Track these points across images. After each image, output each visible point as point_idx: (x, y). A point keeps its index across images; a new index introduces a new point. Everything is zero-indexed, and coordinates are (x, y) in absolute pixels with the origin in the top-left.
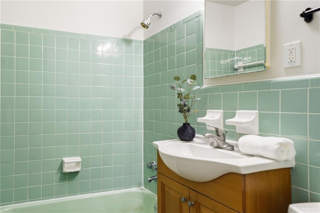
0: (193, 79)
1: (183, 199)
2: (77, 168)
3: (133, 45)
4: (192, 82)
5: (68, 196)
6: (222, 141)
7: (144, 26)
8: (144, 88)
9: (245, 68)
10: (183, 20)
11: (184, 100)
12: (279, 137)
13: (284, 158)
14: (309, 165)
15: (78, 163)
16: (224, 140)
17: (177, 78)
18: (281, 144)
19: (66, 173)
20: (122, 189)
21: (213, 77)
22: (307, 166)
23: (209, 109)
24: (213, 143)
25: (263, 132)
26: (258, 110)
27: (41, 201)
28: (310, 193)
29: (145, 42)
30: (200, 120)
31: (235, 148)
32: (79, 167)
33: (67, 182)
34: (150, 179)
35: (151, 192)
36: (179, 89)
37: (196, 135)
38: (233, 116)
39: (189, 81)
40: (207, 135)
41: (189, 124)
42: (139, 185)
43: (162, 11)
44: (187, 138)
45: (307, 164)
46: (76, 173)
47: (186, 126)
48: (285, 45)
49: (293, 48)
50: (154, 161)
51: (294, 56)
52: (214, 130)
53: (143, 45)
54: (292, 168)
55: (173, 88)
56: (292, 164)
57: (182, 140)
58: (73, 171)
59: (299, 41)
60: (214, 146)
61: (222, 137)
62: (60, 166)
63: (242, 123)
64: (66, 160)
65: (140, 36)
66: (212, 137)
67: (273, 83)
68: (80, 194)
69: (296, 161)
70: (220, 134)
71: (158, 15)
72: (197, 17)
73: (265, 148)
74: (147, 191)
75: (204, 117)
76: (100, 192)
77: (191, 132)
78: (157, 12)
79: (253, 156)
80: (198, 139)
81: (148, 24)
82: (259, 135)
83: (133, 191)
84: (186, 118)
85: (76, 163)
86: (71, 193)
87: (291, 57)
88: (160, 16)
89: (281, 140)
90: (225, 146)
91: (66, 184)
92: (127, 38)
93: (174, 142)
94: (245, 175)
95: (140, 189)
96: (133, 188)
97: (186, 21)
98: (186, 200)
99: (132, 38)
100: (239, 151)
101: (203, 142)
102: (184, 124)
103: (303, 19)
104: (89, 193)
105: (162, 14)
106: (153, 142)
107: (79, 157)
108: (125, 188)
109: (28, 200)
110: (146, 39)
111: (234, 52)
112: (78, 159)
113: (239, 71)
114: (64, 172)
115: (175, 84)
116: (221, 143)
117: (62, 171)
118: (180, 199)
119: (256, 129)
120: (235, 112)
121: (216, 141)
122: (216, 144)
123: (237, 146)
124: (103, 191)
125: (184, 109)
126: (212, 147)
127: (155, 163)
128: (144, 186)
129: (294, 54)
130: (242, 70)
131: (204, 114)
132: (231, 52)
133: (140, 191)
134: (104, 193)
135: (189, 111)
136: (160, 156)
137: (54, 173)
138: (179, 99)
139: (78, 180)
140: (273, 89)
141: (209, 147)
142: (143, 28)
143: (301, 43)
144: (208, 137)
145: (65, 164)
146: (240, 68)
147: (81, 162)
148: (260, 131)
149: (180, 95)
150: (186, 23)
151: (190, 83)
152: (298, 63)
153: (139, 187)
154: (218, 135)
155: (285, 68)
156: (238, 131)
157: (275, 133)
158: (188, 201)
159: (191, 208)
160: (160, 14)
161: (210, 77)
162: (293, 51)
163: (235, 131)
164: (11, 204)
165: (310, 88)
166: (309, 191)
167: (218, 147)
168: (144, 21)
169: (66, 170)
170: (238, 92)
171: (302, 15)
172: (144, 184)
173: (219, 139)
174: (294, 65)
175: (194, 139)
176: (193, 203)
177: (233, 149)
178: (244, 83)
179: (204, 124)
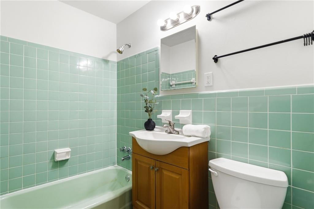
0: (155, 91)
1: (151, 168)
2: (67, 156)
3: (110, 64)
4: (154, 92)
5: (59, 179)
6: (173, 128)
7: (119, 52)
8: (117, 96)
9: (176, 85)
10: (146, 52)
11: (149, 104)
12: (202, 124)
13: (206, 136)
14: (216, 139)
15: (67, 153)
16: (173, 129)
17: (145, 90)
18: (205, 128)
19: (57, 162)
20: (102, 168)
21: (166, 90)
22: (215, 139)
23: (164, 110)
24: (167, 130)
25: (194, 123)
26: (192, 110)
27: (36, 187)
28: (217, 153)
29: (118, 63)
30: (158, 116)
31: (180, 133)
32: (69, 156)
33: (58, 169)
34: (123, 158)
35: (122, 168)
36: (146, 97)
37: (156, 126)
38: (178, 113)
39: (152, 92)
40: (165, 125)
41: (151, 119)
42: (114, 164)
43: (131, 43)
44: (151, 129)
45: (215, 138)
46: (67, 160)
47: (150, 121)
48: (205, 74)
49: (209, 75)
50: (125, 146)
51: (209, 80)
52: (168, 122)
53: (116, 65)
54: (209, 141)
55: (142, 96)
56: (209, 140)
57: (147, 130)
58: (64, 159)
59: (212, 72)
60: (168, 132)
61: (172, 126)
62: (52, 156)
63: (184, 118)
64: (58, 151)
65: (114, 58)
66: (167, 127)
67: (200, 95)
68: (69, 177)
69: (210, 137)
70: (171, 125)
71: (129, 45)
72: (156, 51)
73: (197, 131)
74: (120, 168)
75: (161, 114)
76: (86, 172)
77: (153, 124)
78: (128, 44)
79: (190, 136)
80: (157, 129)
81: (122, 50)
82: (192, 124)
83: (110, 168)
84: (149, 115)
85: (65, 153)
86: (61, 177)
87: (208, 81)
88: (130, 46)
89: (205, 126)
90: (174, 132)
91: (58, 170)
92: (106, 59)
93: (143, 132)
94: (189, 147)
95: (115, 167)
96: (110, 167)
97: (149, 52)
98: (153, 168)
99: (109, 59)
100: (182, 134)
101: (160, 130)
102: (148, 119)
103: (213, 60)
104: (77, 175)
105: (131, 45)
106: (130, 133)
107: (69, 148)
108: (103, 168)
109: (23, 188)
110: (119, 61)
111: (170, 74)
112: (68, 149)
113: (173, 86)
114: (56, 161)
115: (143, 93)
116: (172, 130)
117: (54, 160)
118: (149, 168)
119: (191, 121)
120: (179, 112)
121: (169, 129)
122: (169, 131)
123: (182, 132)
124: (87, 172)
125: (148, 110)
126: (167, 133)
127: (126, 148)
128: (117, 165)
129: (209, 79)
130: (174, 86)
131: (161, 113)
132: (168, 74)
133: (114, 168)
134: (88, 173)
135: (151, 111)
136: (136, 141)
137: (47, 163)
138: (145, 103)
139: (67, 166)
140: (199, 98)
141: (164, 133)
142: (118, 53)
143: (212, 73)
144: (166, 127)
145: (57, 154)
146: (173, 85)
147: (71, 151)
148: (193, 122)
149: (146, 101)
150: (148, 53)
151: (153, 93)
152: (211, 84)
153: (113, 165)
154: (170, 126)
155: (206, 87)
156: (181, 122)
157: (200, 123)
158: (155, 168)
159: (156, 172)
160: (130, 45)
161: (164, 90)
162: (209, 77)
163: (179, 123)
164: (5, 194)
165: (217, 98)
166: (216, 153)
167: (170, 133)
168: (119, 48)
169: (58, 158)
170: (181, 99)
171: (214, 58)
172: (117, 163)
173: (171, 128)
174: (210, 85)
175: (155, 129)
176: (158, 169)
177: (178, 134)
178: (184, 94)
179: (161, 119)
